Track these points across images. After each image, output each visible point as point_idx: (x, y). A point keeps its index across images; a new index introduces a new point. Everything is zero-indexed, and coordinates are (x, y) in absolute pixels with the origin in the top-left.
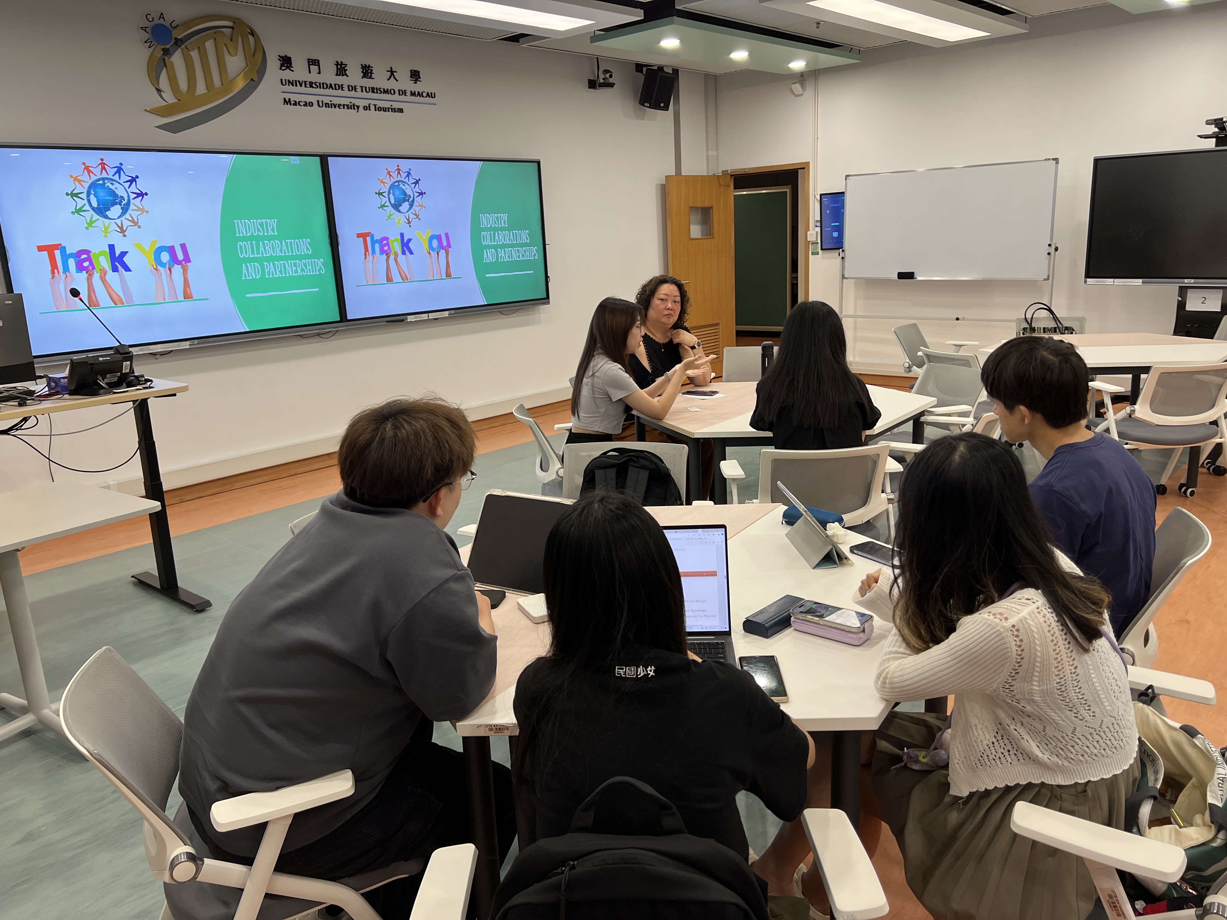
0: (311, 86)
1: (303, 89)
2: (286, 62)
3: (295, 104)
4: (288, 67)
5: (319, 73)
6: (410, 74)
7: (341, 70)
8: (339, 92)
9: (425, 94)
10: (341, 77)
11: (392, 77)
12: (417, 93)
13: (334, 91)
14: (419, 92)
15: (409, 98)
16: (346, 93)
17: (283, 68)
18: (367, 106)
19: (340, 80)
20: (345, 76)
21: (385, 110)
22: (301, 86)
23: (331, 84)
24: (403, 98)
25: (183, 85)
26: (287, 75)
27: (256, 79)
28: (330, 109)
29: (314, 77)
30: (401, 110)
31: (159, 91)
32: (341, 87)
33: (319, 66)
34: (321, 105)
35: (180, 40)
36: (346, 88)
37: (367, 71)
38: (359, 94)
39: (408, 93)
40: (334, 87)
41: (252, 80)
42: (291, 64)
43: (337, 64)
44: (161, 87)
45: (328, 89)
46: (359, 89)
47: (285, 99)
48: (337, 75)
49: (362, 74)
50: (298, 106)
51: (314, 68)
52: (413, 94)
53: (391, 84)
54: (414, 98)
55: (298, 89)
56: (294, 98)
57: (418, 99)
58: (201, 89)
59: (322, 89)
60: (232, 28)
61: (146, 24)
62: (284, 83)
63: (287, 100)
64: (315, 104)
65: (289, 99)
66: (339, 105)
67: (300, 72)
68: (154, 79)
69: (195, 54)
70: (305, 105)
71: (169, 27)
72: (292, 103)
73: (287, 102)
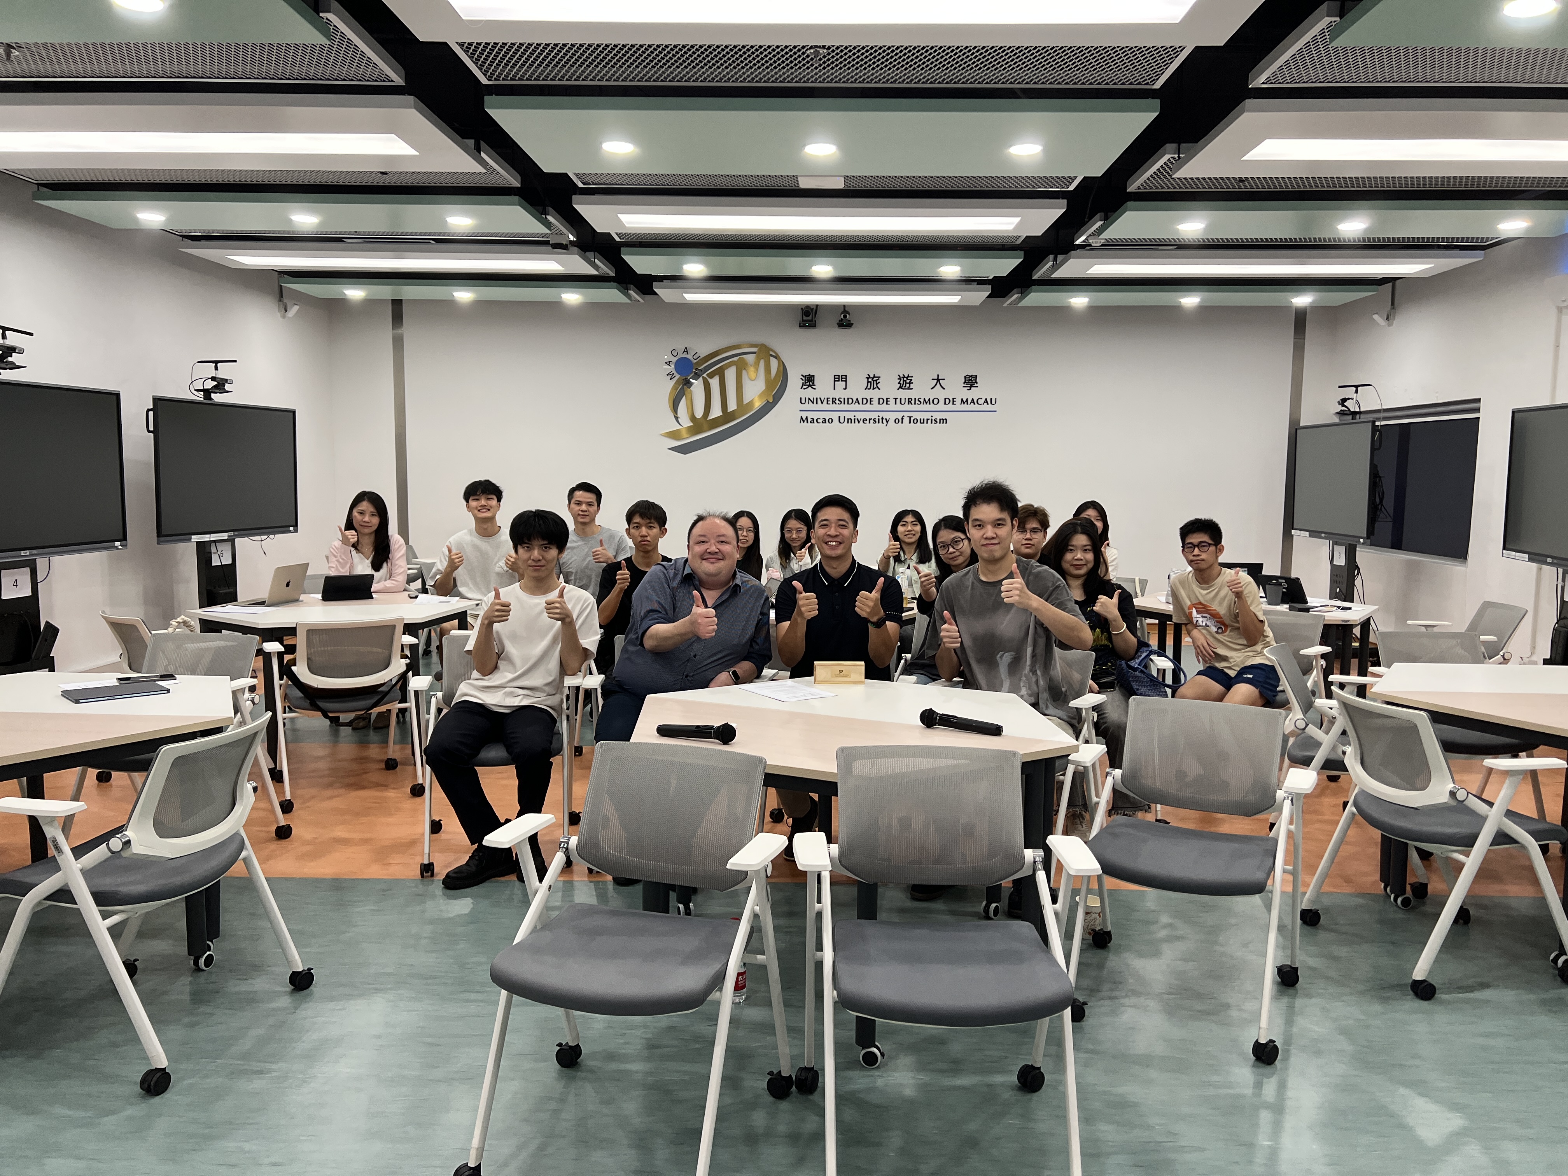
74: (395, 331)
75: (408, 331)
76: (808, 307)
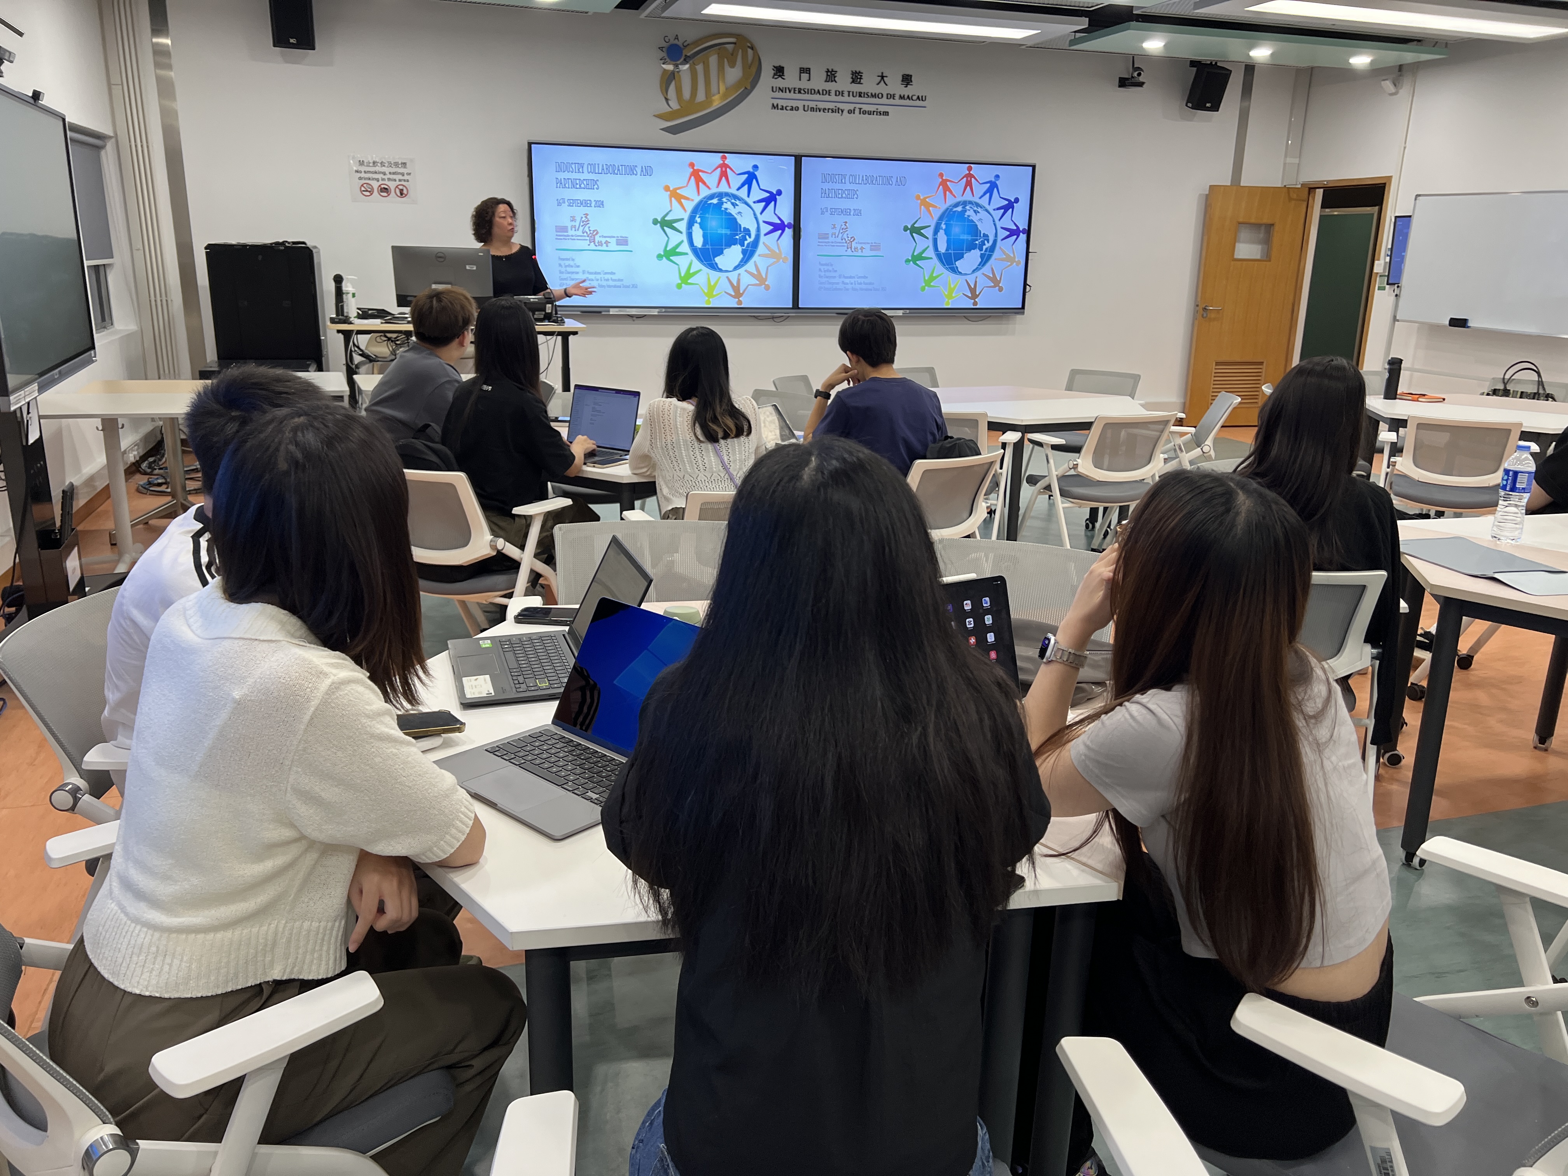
0: (800, 92)
1: (792, 95)
2: (779, 71)
3: (782, 109)
4: (780, 76)
5: (809, 80)
6: (901, 79)
7: (831, 76)
8: (827, 97)
9: (914, 98)
10: (830, 83)
11: (882, 82)
12: (906, 97)
13: (822, 96)
14: (908, 97)
15: (897, 101)
16: (833, 97)
17: (776, 77)
18: (852, 109)
19: (830, 86)
20: (834, 83)
21: (870, 113)
22: (790, 92)
23: (818, 91)
24: (891, 101)
25: (687, 94)
26: (779, 83)
27: (749, 88)
28: (815, 113)
29: (804, 84)
30: (886, 113)
31: (667, 100)
32: (829, 93)
33: (809, 74)
34: (806, 109)
35: (689, 57)
36: (833, 93)
37: (856, 77)
38: (846, 98)
39: (897, 97)
40: (821, 92)
41: (746, 88)
42: (783, 73)
43: (828, 71)
44: (669, 97)
45: (815, 95)
46: (846, 94)
47: (773, 105)
48: (826, 81)
49: (851, 80)
50: (785, 111)
51: (805, 76)
52: (901, 97)
53: (882, 89)
54: (903, 102)
55: (788, 95)
56: (781, 103)
57: (907, 102)
58: (701, 96)
59: (810, 95)
60: (735, 43)
61: (664, 44)
62: (774, 90)
63: (775, 105)
64: (801, 108)
65: (777, 105)
66: (824, 110)
67: (791, 79)
68: (665, 90)
69: (700, 68)
70: (792, 109)
71: (682, 46)
72: (780, 107)
73: (775, 107)
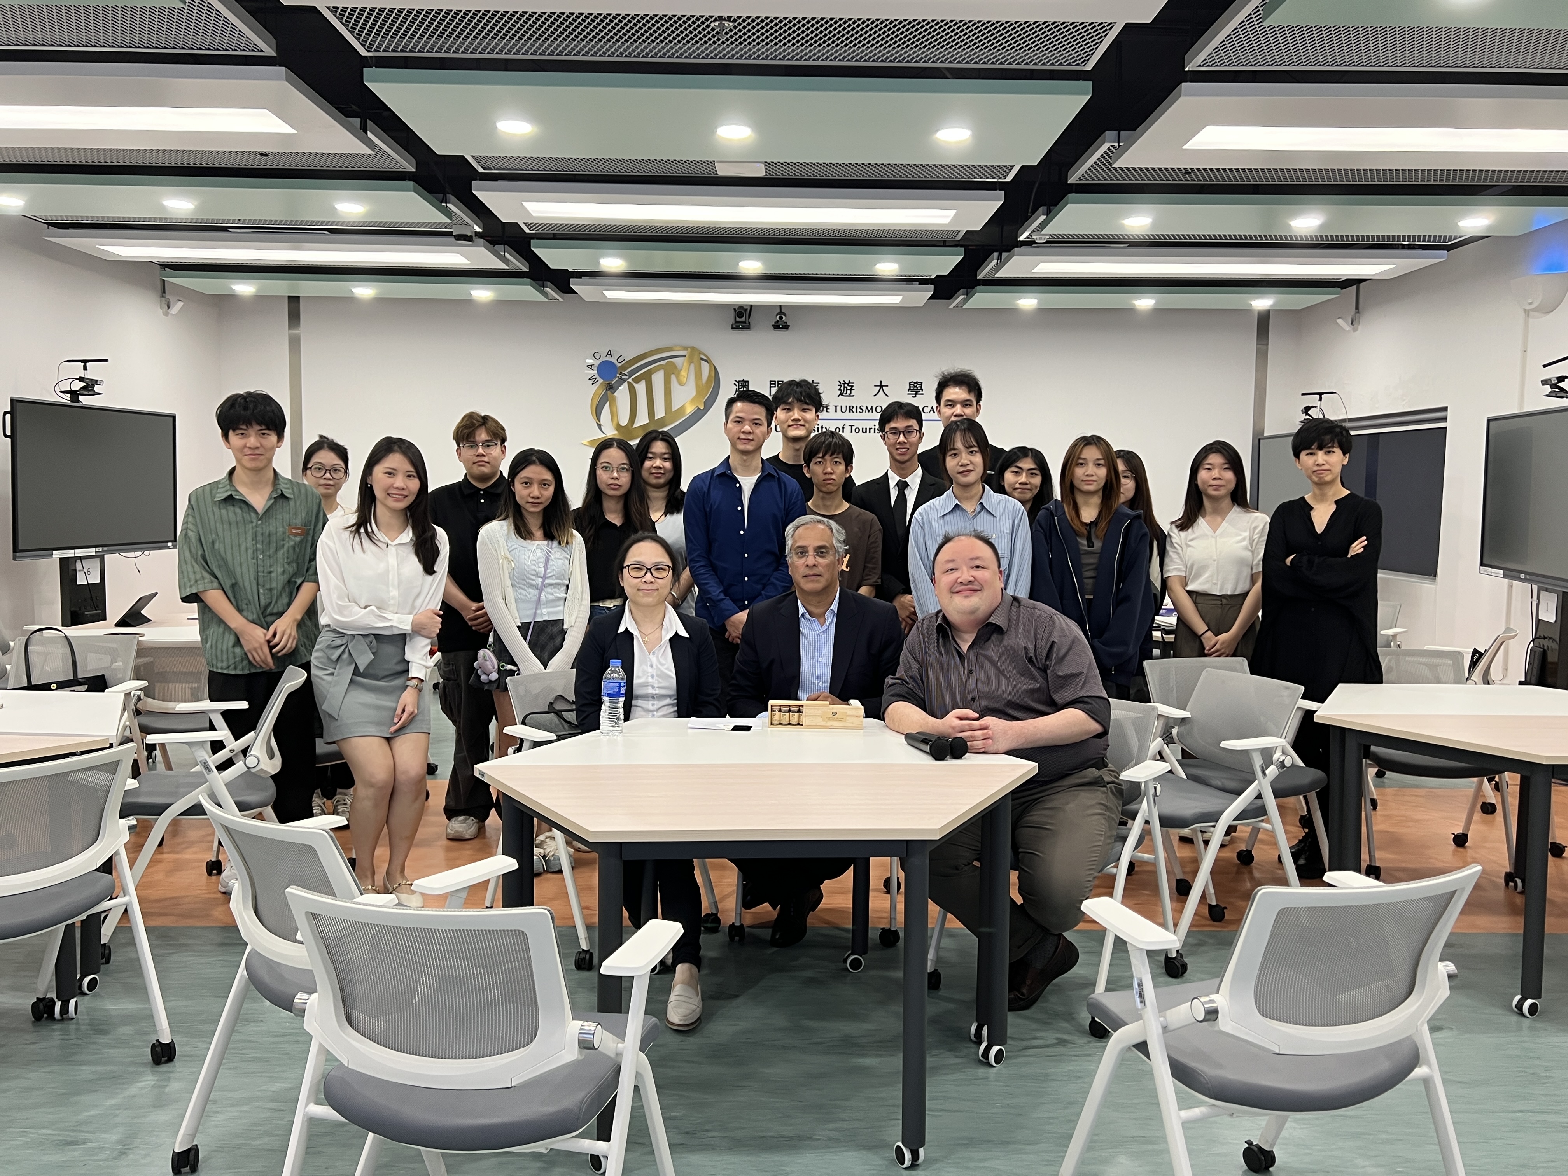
74: (291, 331)
75: (305, 329)
76: (741, 307)
